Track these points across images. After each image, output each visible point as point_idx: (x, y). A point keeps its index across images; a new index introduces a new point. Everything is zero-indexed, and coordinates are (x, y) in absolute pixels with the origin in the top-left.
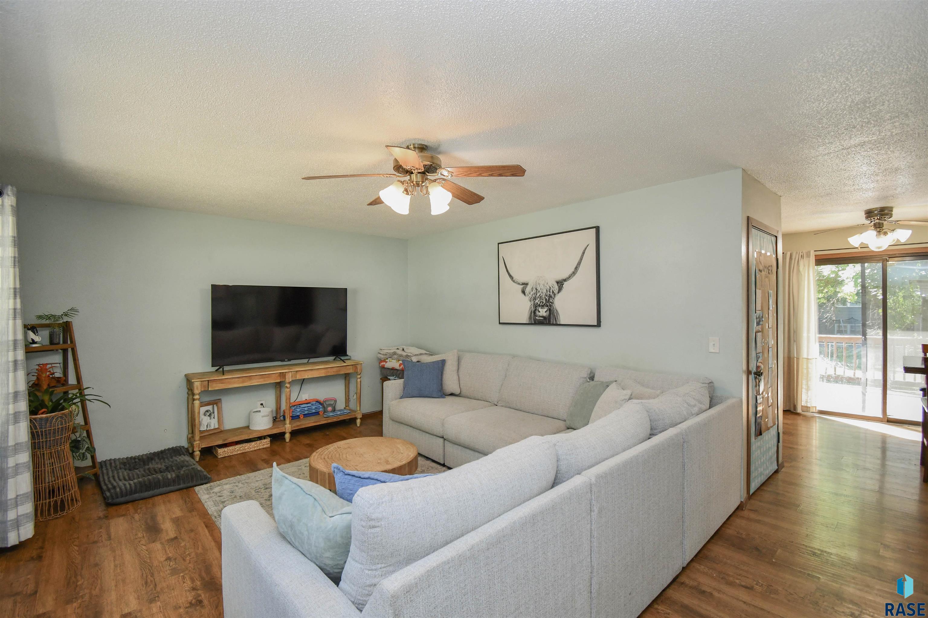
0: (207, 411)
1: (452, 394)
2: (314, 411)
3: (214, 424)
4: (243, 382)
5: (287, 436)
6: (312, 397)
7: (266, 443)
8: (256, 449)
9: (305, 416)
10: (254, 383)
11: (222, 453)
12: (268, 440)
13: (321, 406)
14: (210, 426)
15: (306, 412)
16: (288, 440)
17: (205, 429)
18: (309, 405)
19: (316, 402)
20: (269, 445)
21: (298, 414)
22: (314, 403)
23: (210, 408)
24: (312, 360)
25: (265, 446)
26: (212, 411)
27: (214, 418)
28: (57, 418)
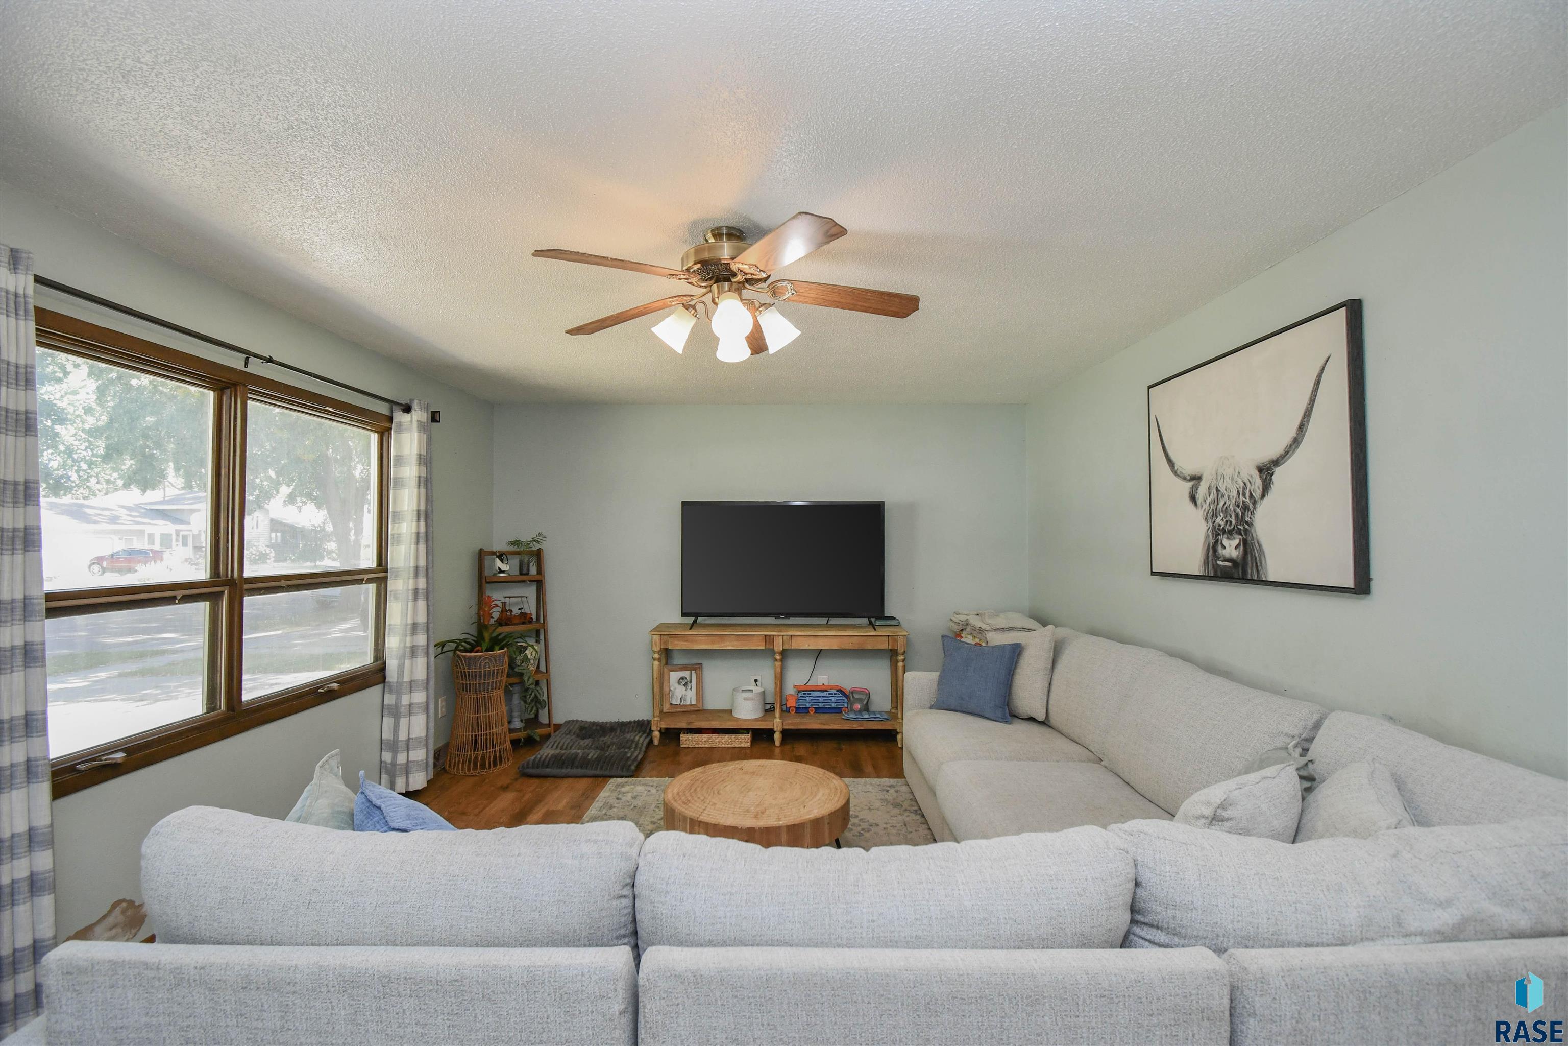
0: (682, 678)
1: (1032, 719)
2: (833, 705)
3: (690, 697)
4: (713, 643)
5: (777, 737)
6: (834, 682)
7: (744, 741)
8: (730, 746)
9: (818, 710)
10: (729, 646)
11: (687, 740)
12: (748, 737)
13: (846, 700)
14: (685, 700)
15: (821, 705)
16: (777, 743)
17: (678, 703)
18: (825, 694)
19: (838, 691)
20: (749, 744)
21: (808, 705)
22: (835, 691)
23: (686, 674)
24: (834, 621)
25: (742, 745)
26: (688, 679)
27: (691, 689)
28: (485, 659)
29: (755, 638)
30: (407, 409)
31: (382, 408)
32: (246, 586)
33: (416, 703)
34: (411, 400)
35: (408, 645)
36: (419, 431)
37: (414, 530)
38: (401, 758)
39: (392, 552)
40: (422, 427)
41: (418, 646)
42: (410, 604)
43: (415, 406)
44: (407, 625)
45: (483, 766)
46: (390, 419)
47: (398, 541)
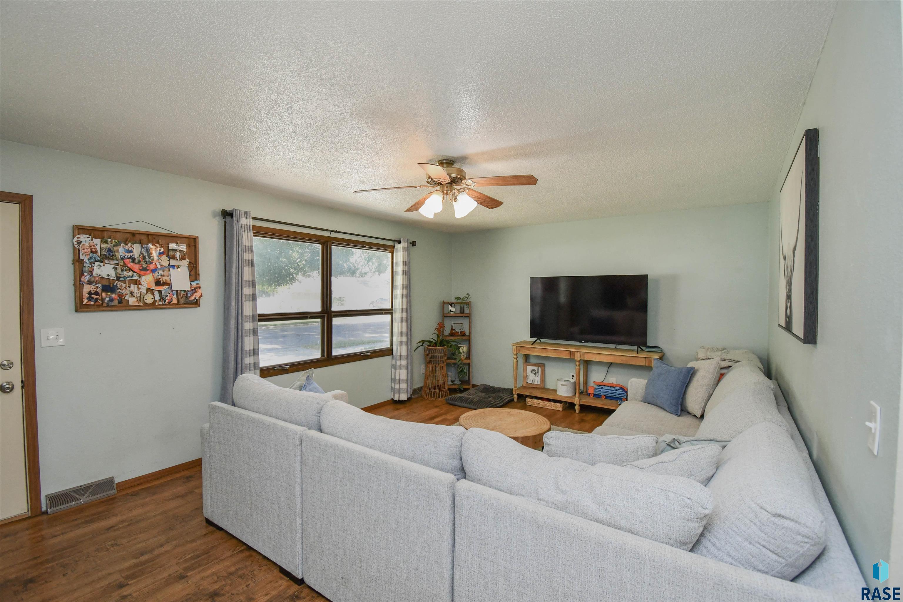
0: (534, 370)
2: (617, 396)
3: (537, 380)
4: (542, 352)
5: (577, 408)
6: (619, 383)
7: (558, 407)
8: (551, 408)
9: (607, 397)
10: (548, 355)
11: (529, 401)
12: (560, 405)
13: (625, 394)
14: (534, 381)
15: (610, 395)
16: (577, 411)
17: (531, 382)
18: (612, 388)
19: (620, 388)
20: (561, 409)
21: (601, 394)
22: (618, 388)
23: (535, 368)
24: (620, 347)
25: (557, 409)
26: (537, 371)
27: (538, 376)
28: (435, 350)
29: (564, 352)
30: (399, 242)
31: (391, 243)
32: (333, 314)
33: (402, 365)
34: (400, 238)
35: (399, 340)
36: (403, 251)
37: (401, 293)
38: (397, 386)
39: (395, 302)
40: (405, 249)
41: (403, 341)
42: (400, 324)
43: (402, 241)
44: (399, 332)
45: (434, 397)
46: (394, 247)
47: (397, 298)
